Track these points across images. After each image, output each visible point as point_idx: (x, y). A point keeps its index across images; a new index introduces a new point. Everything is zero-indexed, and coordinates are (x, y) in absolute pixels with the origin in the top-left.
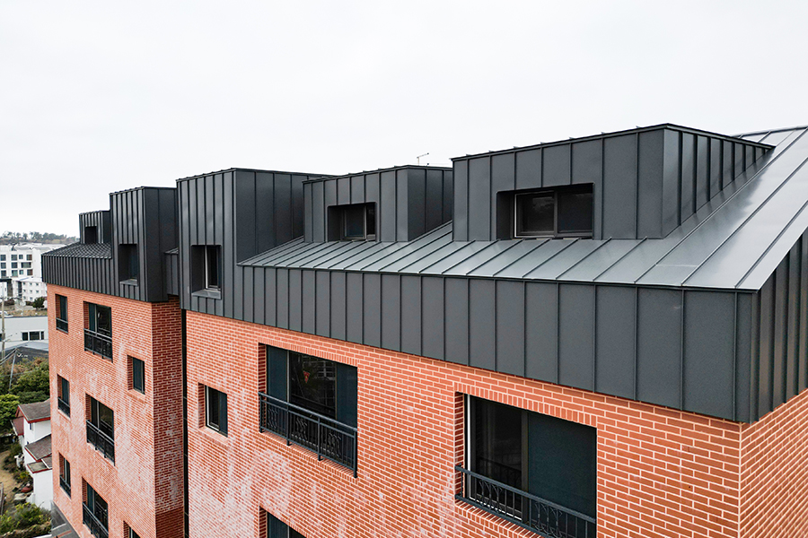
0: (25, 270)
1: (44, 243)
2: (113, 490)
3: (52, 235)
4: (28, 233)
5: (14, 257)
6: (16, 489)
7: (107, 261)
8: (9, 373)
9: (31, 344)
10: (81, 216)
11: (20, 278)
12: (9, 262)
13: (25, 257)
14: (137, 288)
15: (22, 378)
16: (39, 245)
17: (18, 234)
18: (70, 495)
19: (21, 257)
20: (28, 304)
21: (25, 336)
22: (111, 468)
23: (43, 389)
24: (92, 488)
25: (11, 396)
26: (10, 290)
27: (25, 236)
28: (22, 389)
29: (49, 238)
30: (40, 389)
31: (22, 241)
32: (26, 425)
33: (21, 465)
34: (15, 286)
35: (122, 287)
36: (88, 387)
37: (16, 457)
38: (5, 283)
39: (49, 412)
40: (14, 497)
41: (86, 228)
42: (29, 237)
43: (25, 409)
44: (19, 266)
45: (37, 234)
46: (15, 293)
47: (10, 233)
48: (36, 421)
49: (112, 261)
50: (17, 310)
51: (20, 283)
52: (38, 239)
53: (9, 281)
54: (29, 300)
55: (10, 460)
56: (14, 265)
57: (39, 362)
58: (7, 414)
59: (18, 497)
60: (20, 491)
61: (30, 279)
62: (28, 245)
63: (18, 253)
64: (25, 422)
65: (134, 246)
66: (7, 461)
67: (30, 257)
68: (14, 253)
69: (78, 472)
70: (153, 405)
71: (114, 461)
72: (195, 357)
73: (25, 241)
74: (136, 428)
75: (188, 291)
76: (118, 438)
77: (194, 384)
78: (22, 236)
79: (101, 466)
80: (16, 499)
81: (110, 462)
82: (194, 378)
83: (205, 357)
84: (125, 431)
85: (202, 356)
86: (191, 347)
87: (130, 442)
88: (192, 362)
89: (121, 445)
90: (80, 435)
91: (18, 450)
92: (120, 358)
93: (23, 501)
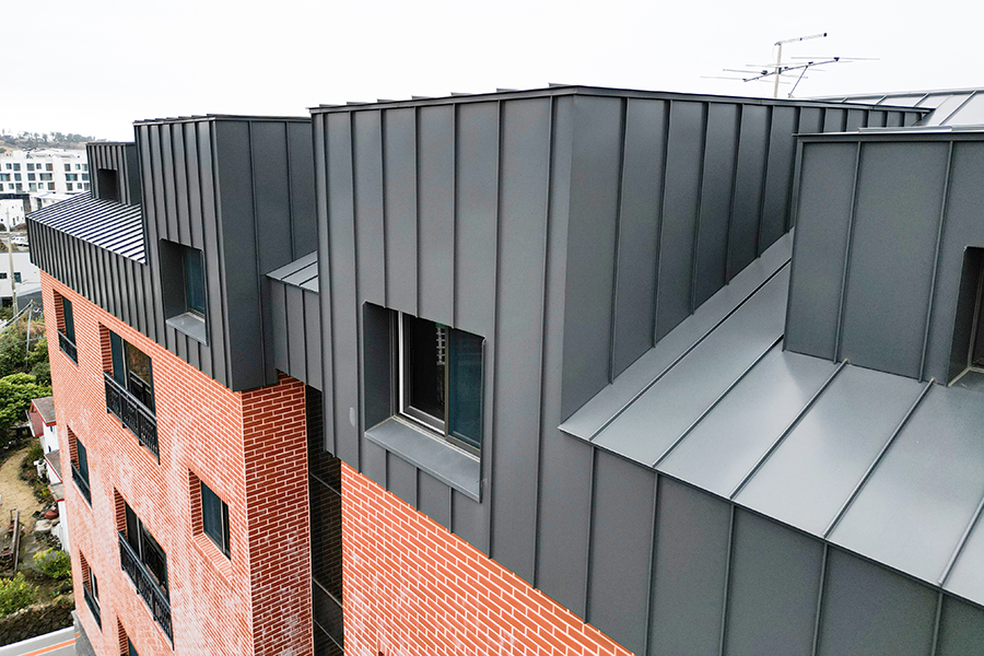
0: (46, 183)
1: (67, 148)
3: (78, 136)
4: (49, 133)
5: (30, 167)
6: (37, 513)
8: (25, 334)
10: (88, 145)
11: (39, 193)
12: (24, 172)
13: (44, 167)
14: (206, 351)
15: (40, 343)
16: (61, 151)
17: (36, 135)
18: (101, 628)
19: (39, 166)
22: (166, 648)
25: (25, 375)
26: (27, 207)
27: (45, 137)
29: (71, 142)
31: (40, 145)
32: (46, 428)
33: (44, 476)
34: (33, 203)
35: (171, 333)
36: (118, 480)
37: (36, 463)
38: (21, 200)
40: (35, 526)
41: (98, 170)
42: (50, 139)
43: (42, 405)
44: (38, 177)
45: (59, 135)
47: (26, 134)
49: (147, 269)
51: (39, 200)
52: (61, 140)
53: (26, 197)
55: (29, 464)
56: (32, 177)
58: (21, 403)
59: (41, 526)
60: (43, 517)
61: (51, 196)
62: (48, 151)
63: (35, 161)
66: (25, 466)
67: (50, 167)
68: (30, 161)
69: (110, 604)
70: (251, 608)
71: (172, 639)
72: (371, 585)
73: (44, 144)
74: (214, 622)
75: (353, 421)
76: (178, 609)
77: (367, 646)
78: (41, 137)
79: (149, 628)
80: (37, 534)
81: (165, 636)
82: (367, 631)
83: (403, 605)
84: (191, 607)
85: (394, 597)
86: (356, 552)
87: (201, 635)
88: (359, 589)
89: (183, 625)
90: (110, 548)
91: (39, 454)
92: (175, 467)
93: (48, 533)
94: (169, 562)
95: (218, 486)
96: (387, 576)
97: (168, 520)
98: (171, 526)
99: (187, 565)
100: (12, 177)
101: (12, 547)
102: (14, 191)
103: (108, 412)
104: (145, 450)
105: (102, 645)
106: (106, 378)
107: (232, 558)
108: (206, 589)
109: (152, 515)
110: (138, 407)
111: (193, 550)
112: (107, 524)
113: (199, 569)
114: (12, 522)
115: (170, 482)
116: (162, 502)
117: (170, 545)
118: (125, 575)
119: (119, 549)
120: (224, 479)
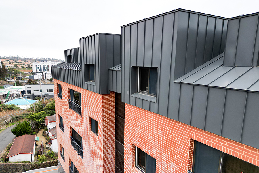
0: (47, 70)
1: (52, 61)
2: (82, 169)
3: (54, 59)
4: (47, 58)
5: (44, 66)
6: (47, 143)
7: (79, 72)
8: (43, 103)
9: (50, 93)
10: (65, 51)
11: (46, 72)
12: (42, 67)
13: (47, 66)
14: (95, 87)
15: (47, 105)
16: (51, 62)
17: (45, 58)
18: (64, 161)
19: (46, 65)
20: (48, 80)
21: (48, 91)
22: (81, 160)
23: (53, 109)
24: (73, 163)
25: (44, 112)
26: (43, 75)
27: (47, 59)
28: (47, 109)
29: (53, 60)
30: (52, 109)
31: (46, 61)
32: (49, 123)
33: (48, 135)
34: (44, 74)
35: (86, 85)
36: (71, 124)
37: (46, 132)
38: (42, 74)
39: (55, 119)
40: (46, 146)
41: (67, 56)
42: (48, 59)
43: (48, 118)
44: (45, 68)
45: (50, 58)
46: (44, 76)
47: (42, 58)
48: (52, 122)
49: (81, 72)
50: (45, 82)
51: (46, 73)
52: (50, 60)
53: (42, 73)
54: (48, 79)
55: (45, 132)
56: (44, 68)
57: (52, 100)
58: (43, 118)
59: (47, 146)
60: (48, 144)
61: (48, 72)
62: (47, 62)
63: (45, 64)
64: (48, 122)
65: (93, 65)
66: (43, 133)
67: (48, 66)
68: (44, 64)
69: (67, 154)
70: (103, 144)
71: (83, 158)
72: (131, 130)
73: (47, 61)
74: (93, 150)
75: (128, 93)
76: (85, 150)
77: (130, 144)
78: (46, 59)
79: (77, 157)
80: (47, 147)
81: (81, 158)
82: (130, 140)
83: (138, 132)
84: (88, 148)
85: (136, 131)
86: (128, 123)
87: (90, 154)
88: (128, 131)
89: (86, 153)
90: (68, 141)
91: (47, 130)
92: (85, 116)
93: (49, 148)
94: (83, 139)
95: (95, 118)
96: (135, 127)
98: (84, 131)
99: (87, 139)
100: (40, 68)
101: (42, 149)
102: (40, 71)
103: (69, 108)
104: (78, 115)
105: (64, 165)
106: (69, 101)
107: (99, 136)
108: (92, 143)
109: (79, 130)
110: (77, 105)
111: (89, 135)
112: (68, 135)
113: (90, 139)
114: (41, 144)
115: (84, 120)
116: (82, 126)
117: (83, 135)
118: (72, 146)
119: (70, 140)
120: (97, 116)
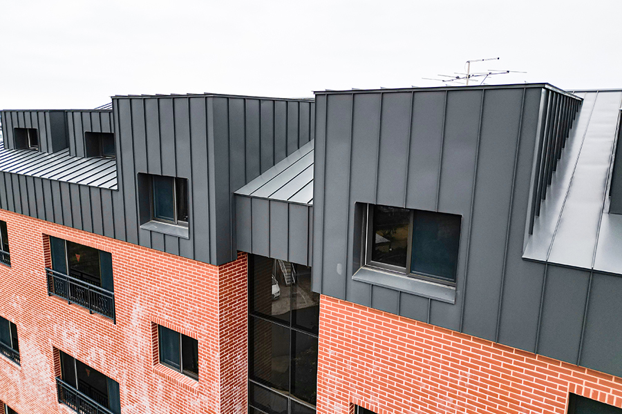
82: (339, 394)
94: (123, 388)
97: (124, 360)
98: (127, 363)
99: (145, 386)
103: (50, 295)
104: (97, 317)
106: (48, 272)
107: (201, 379)
108: (167, 397)
109: (104, 360)
110: (91, 287)
111: (154, 375)
112: (42, 374)
113: (160, 386)
115: (128, 334)
116: (117, 349)
117: (124, 376)
118: (62, 406)
119: (56, 390)
120: (195, 324)
